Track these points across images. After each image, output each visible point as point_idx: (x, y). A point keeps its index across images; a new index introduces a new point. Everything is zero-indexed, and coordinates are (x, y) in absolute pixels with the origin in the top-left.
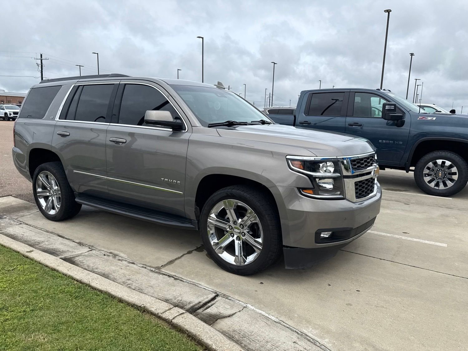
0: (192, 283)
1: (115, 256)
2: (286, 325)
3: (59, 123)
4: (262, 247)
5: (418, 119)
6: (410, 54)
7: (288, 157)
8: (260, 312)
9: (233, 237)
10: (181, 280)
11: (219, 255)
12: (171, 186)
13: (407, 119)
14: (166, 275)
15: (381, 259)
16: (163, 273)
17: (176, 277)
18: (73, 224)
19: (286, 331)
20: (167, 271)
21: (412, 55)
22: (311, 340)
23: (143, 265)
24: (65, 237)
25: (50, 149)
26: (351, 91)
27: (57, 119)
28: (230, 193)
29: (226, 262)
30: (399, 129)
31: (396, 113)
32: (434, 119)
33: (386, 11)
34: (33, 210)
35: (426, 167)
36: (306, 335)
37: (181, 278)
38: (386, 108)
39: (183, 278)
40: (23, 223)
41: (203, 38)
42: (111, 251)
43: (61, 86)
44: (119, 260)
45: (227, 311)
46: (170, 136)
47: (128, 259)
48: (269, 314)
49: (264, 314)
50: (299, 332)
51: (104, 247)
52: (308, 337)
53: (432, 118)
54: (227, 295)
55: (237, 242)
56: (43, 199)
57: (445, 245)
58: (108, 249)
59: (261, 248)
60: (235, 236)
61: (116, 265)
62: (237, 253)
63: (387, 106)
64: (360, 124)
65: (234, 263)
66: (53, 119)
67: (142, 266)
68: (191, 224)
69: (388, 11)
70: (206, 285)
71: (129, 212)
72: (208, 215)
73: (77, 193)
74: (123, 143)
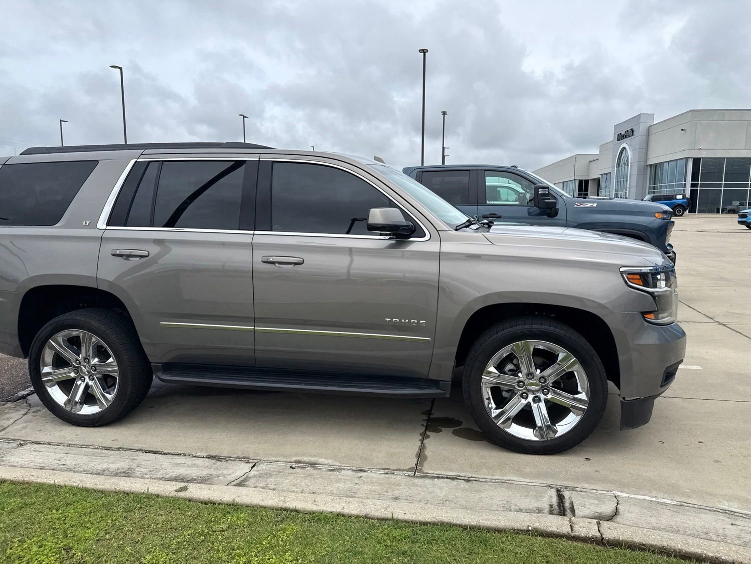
0: (497, 481)
1: (313, 465)
2: (690, 505)
3: (107, 234)
4: (587, 405)
5: (575, 206)
6: (442, 112)
7: (622, 269)
8: (641, 497)
9: (526, 398)
10: (476, 480)
11: (507, 430)
12: (403, 329)
13: (559, 206)
14: (443, 478)
15: (665, 397)
16: (434, 476)
17: (462, 477)
18: (141, 426)
19: (705, 513)
20: (436, 471)
21: (444, 113)
22: (744, 516)
23: (384, 469)
24: (165, 451)
25: (92, 285)
26: (478, 168)
27: (102, 223)
29: (519, 439)
30: (552, 219)
31: (549, 199)
32: (595, 205)
33: (421, 51)
34: (6, 413)
36: (732, 511)
37: (472, 477)
38: (540, 193)
39: (476, 476)
40: (25, 441)
41: (121, 69)
42: (294, 458)
43: (97, 161)
44: (331, 470)
47: (344, 465)
49: (650, 500)
50: (719, 510)
52: (736, 514)
53: (592, 204)
54: (569, 486)
55: (534, 406)
56: (57, 386)
57: (699, 368)
58: (283, 455)
59: (586, 408)
60: (531, 397)
61: (339, 481)
62: (539, 423)
63: (540, 190)
64: (498, 214)
65: (536, 438)
66: (93, 225)
67: (382, 471)
68: (438, 388)
69: (424, 51)
70: (523, 480)
72: (482, 369)
73: (161, 364)
74: (296, 264)
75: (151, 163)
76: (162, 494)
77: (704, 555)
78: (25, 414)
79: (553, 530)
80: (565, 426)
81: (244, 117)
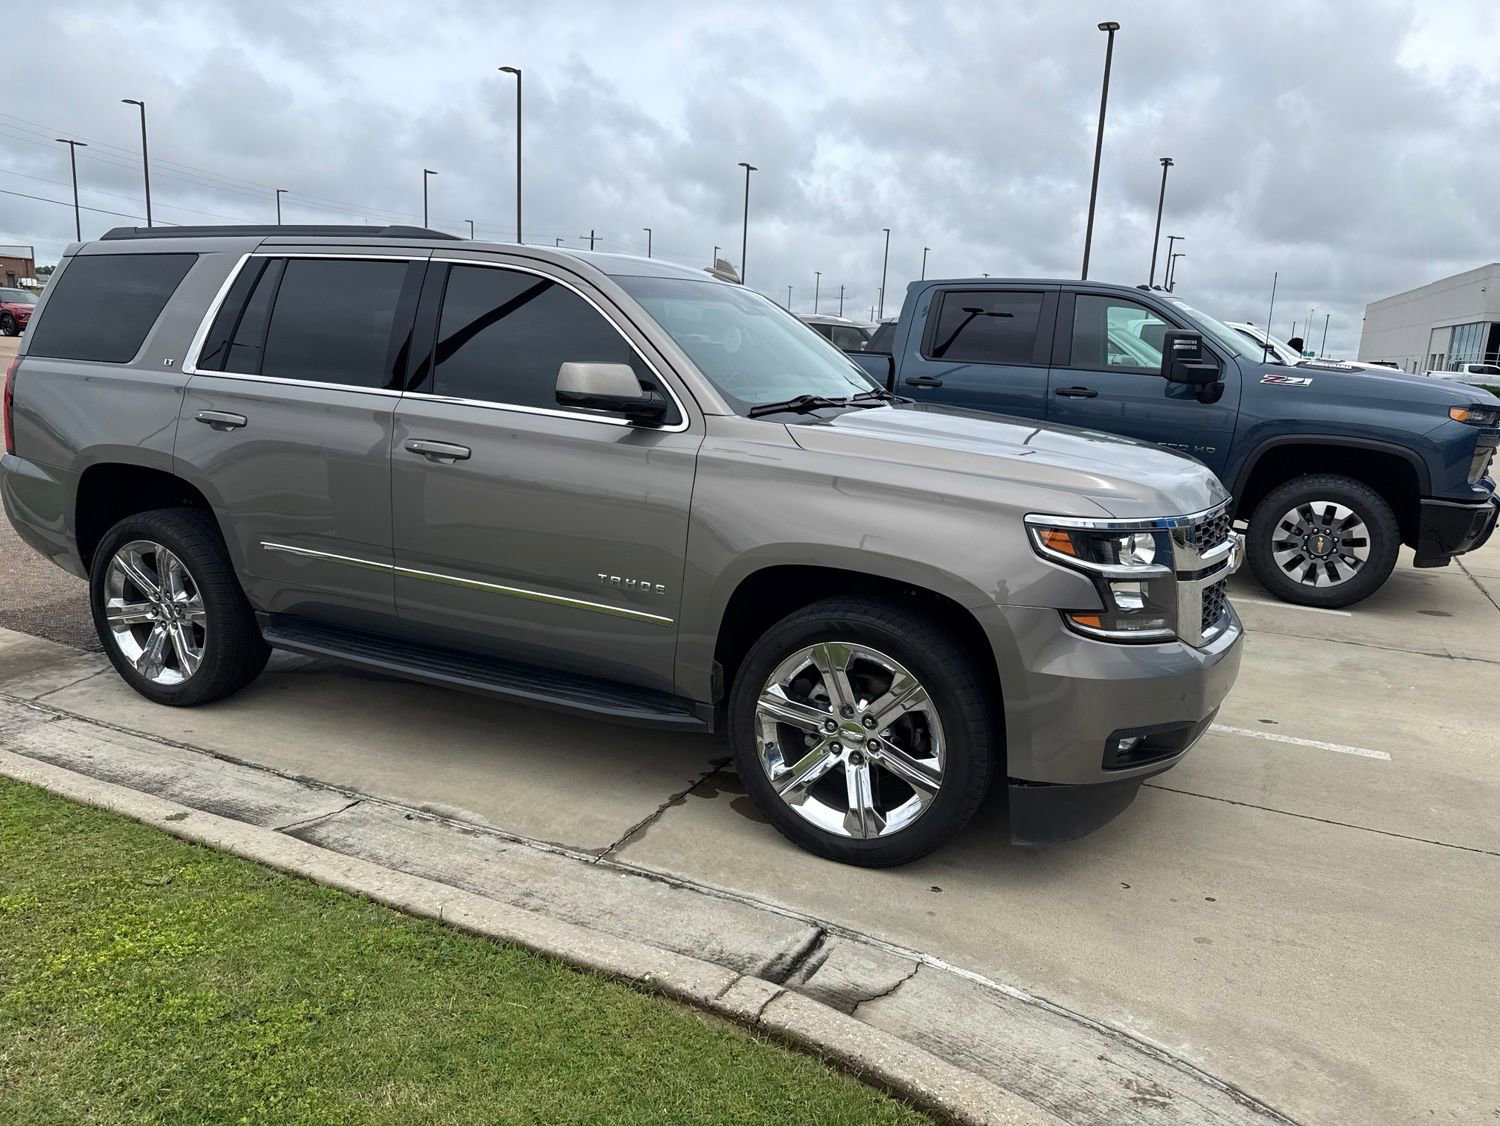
0: (728, 895)
1: (445, 819)
2: (1057, 1009)
3: (196, 383)
4: (940, 783)
5: (1262, 381)
6: (1161, 160)
7: (1028, 519)
8: (969, 975)
9: (838, 753)
10: (691, 889)
11: (796, 807)
12: (633, 597)
13: (1229, 379)
14: (639, 875)
15: (1233, 803)
16: (626, 870)
17: (673, 878)
19: (1065, 1027)
20: (638, 861)
21: (1167, 162)
22: (1144, 1048)
23: (552, 844)
24: (244, 760)
25: (167, 468)
26: (1063, 288)
27: (190, 365)
28: (839, 623)
29: (816, 828)
30: (1205, 408)
31: (1200, 363)
32: (1308, 381)
33: (1102, 27)
35: (1280, 523)
36: (1125, 1035)
37: (689, 882)
38: (1176, 347)
39: (697, 882)
40: (67, 713)
41: (518, 73)
42: (425, 803)
43: (197, 254)
44: (465, 832)
45: (872, 977)
46: (625, 440)
47: (493, 827)
48: (997, 980)
49: (983, 982)
50: (1102, 1028)
51: (395, 792)
52: (1131, 1041)
53: (1302, 379)
54: (851, 929)
55: (851, 770)
56: (129, 633)
57: (1385, 756)
58: (410, 796)
59: (938, 787)
60: (847, 751)
61: (463, 849)
62: (853, 804)
63: (1176, 341)
64: (1090, 389)
65: (845, 833)
66: (176, 367)
67: (548, 847)
68: (691, 716)
69: (1110, 28)
70: (776, 903)
71: (474, 678)
72: (759, 688)
73: (268, 615)
74: (457, 458)
75: (273, 261)
76: (145, 818)
77: (910, 1087)
78: (98, 673)
79: (684, 988)
80: (898, 818)
81: (749, 168)
